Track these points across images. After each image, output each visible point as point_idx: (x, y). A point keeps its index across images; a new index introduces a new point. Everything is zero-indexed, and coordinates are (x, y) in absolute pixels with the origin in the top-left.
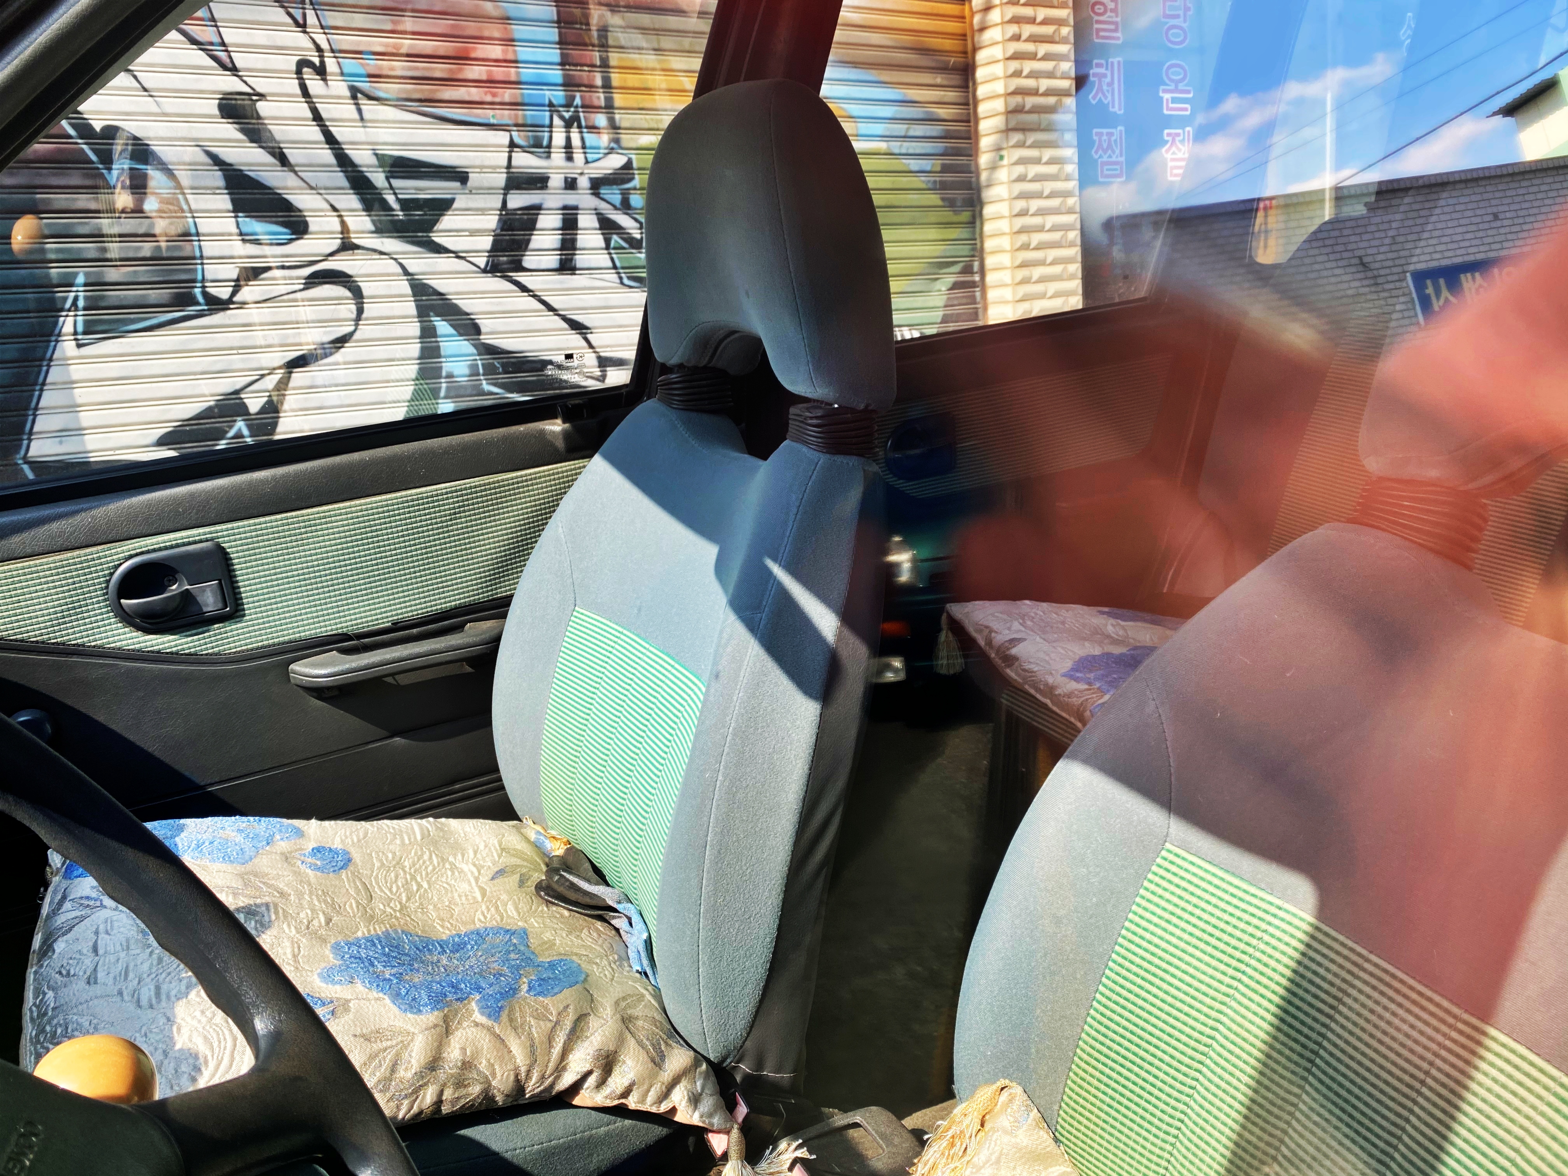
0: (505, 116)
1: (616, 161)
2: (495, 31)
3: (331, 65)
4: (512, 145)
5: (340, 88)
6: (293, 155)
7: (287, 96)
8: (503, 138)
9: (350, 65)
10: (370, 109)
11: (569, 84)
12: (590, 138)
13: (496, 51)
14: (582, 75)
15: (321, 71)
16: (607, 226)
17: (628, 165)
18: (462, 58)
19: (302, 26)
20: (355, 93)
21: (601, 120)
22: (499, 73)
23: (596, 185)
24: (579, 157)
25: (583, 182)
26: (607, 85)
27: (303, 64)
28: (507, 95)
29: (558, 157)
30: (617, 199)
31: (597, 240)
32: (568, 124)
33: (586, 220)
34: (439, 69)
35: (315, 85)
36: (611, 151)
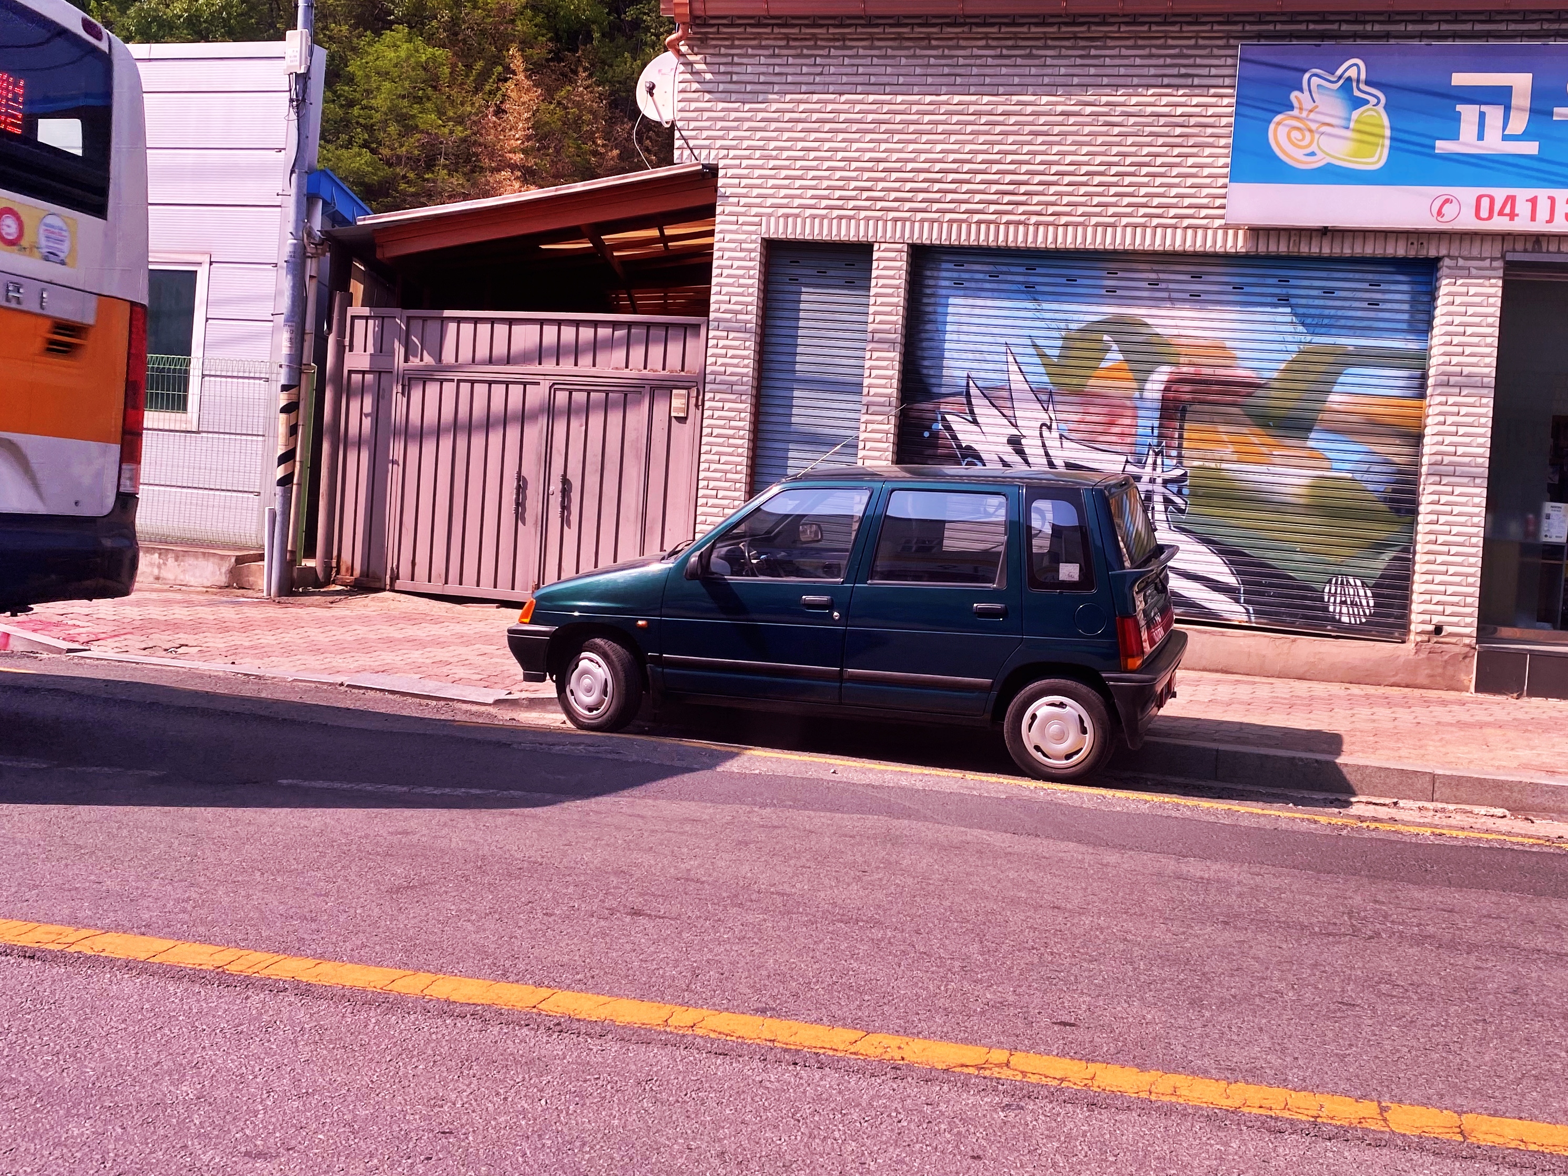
0: (1126, 449)
1: (1179, 472)
2: (1129, 412)
3: (1054, 425)
4: (1127, 462)
5: (1055, 434)
6: (1030, 460)
7: (1033, 437)
8: (1123, 458)
9: (1062, 426)
10: (1067, 444)
11: (1160, 436)
12: (1167, 461)
13: (1128, 421)
14: (1168, 432)
15: (1050, 428)
16: (1167, 501)
17: (1185, 474)
18: (1112, 424)
19: (1046, 410)
20: (1061, 436)
21: (1174, 453)
22: (1127, 430)
23: (1166, 482)
24: (1159, 470)
25: (1159, 480)
26: (1181, 437)
27: (1043, 425)
28: (1129, 440)
29: (1148, 469)
30: (1175, 489)
31: (1162, 508)
32: (1157, 454)
33: (1158, 498)
34: (1099, 428)
35: (1046, 433)
36: (1176, 467)
